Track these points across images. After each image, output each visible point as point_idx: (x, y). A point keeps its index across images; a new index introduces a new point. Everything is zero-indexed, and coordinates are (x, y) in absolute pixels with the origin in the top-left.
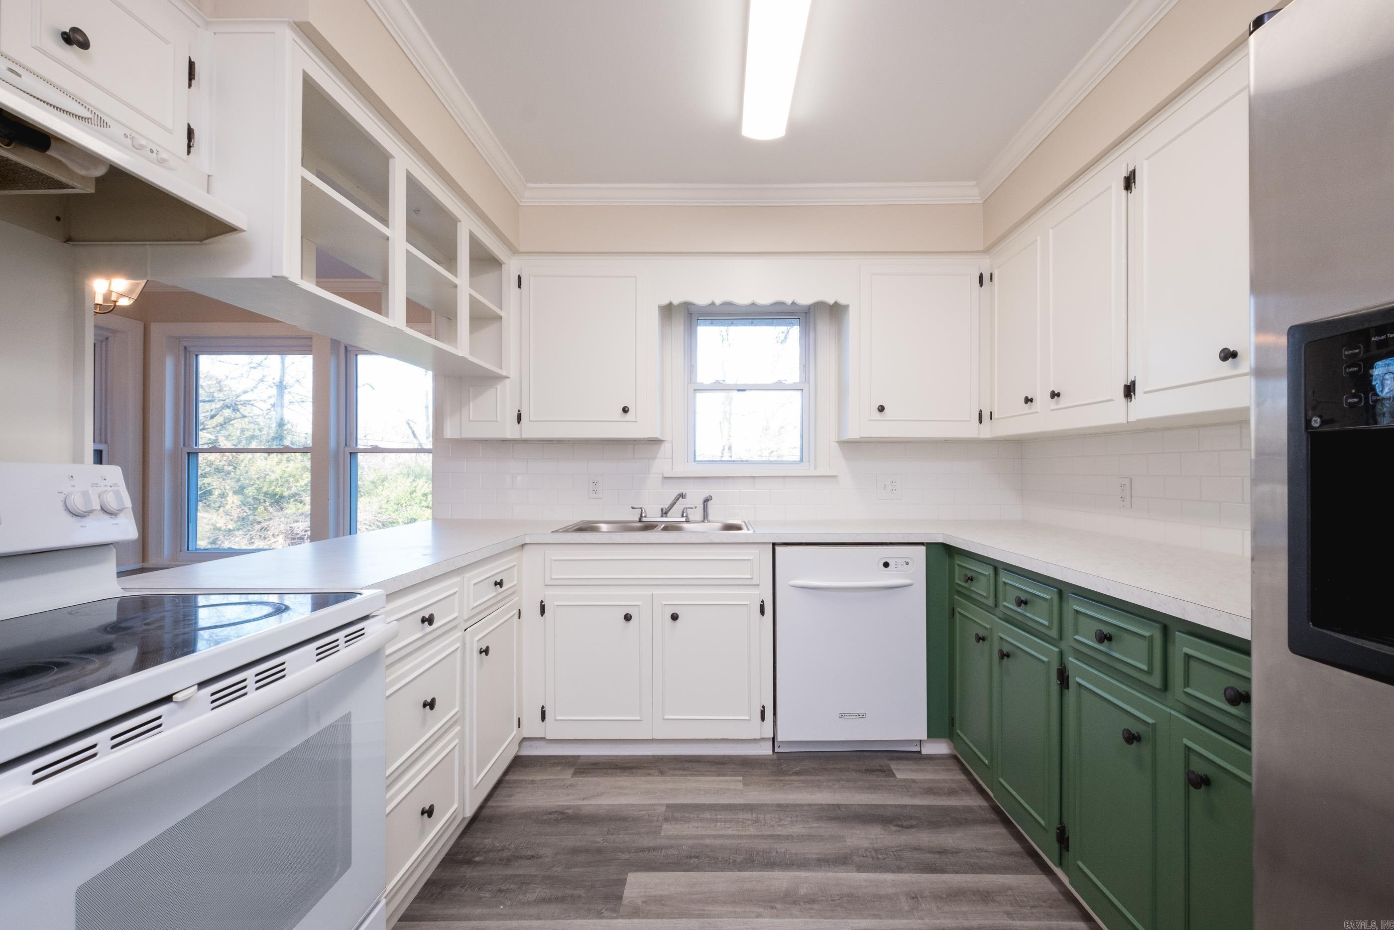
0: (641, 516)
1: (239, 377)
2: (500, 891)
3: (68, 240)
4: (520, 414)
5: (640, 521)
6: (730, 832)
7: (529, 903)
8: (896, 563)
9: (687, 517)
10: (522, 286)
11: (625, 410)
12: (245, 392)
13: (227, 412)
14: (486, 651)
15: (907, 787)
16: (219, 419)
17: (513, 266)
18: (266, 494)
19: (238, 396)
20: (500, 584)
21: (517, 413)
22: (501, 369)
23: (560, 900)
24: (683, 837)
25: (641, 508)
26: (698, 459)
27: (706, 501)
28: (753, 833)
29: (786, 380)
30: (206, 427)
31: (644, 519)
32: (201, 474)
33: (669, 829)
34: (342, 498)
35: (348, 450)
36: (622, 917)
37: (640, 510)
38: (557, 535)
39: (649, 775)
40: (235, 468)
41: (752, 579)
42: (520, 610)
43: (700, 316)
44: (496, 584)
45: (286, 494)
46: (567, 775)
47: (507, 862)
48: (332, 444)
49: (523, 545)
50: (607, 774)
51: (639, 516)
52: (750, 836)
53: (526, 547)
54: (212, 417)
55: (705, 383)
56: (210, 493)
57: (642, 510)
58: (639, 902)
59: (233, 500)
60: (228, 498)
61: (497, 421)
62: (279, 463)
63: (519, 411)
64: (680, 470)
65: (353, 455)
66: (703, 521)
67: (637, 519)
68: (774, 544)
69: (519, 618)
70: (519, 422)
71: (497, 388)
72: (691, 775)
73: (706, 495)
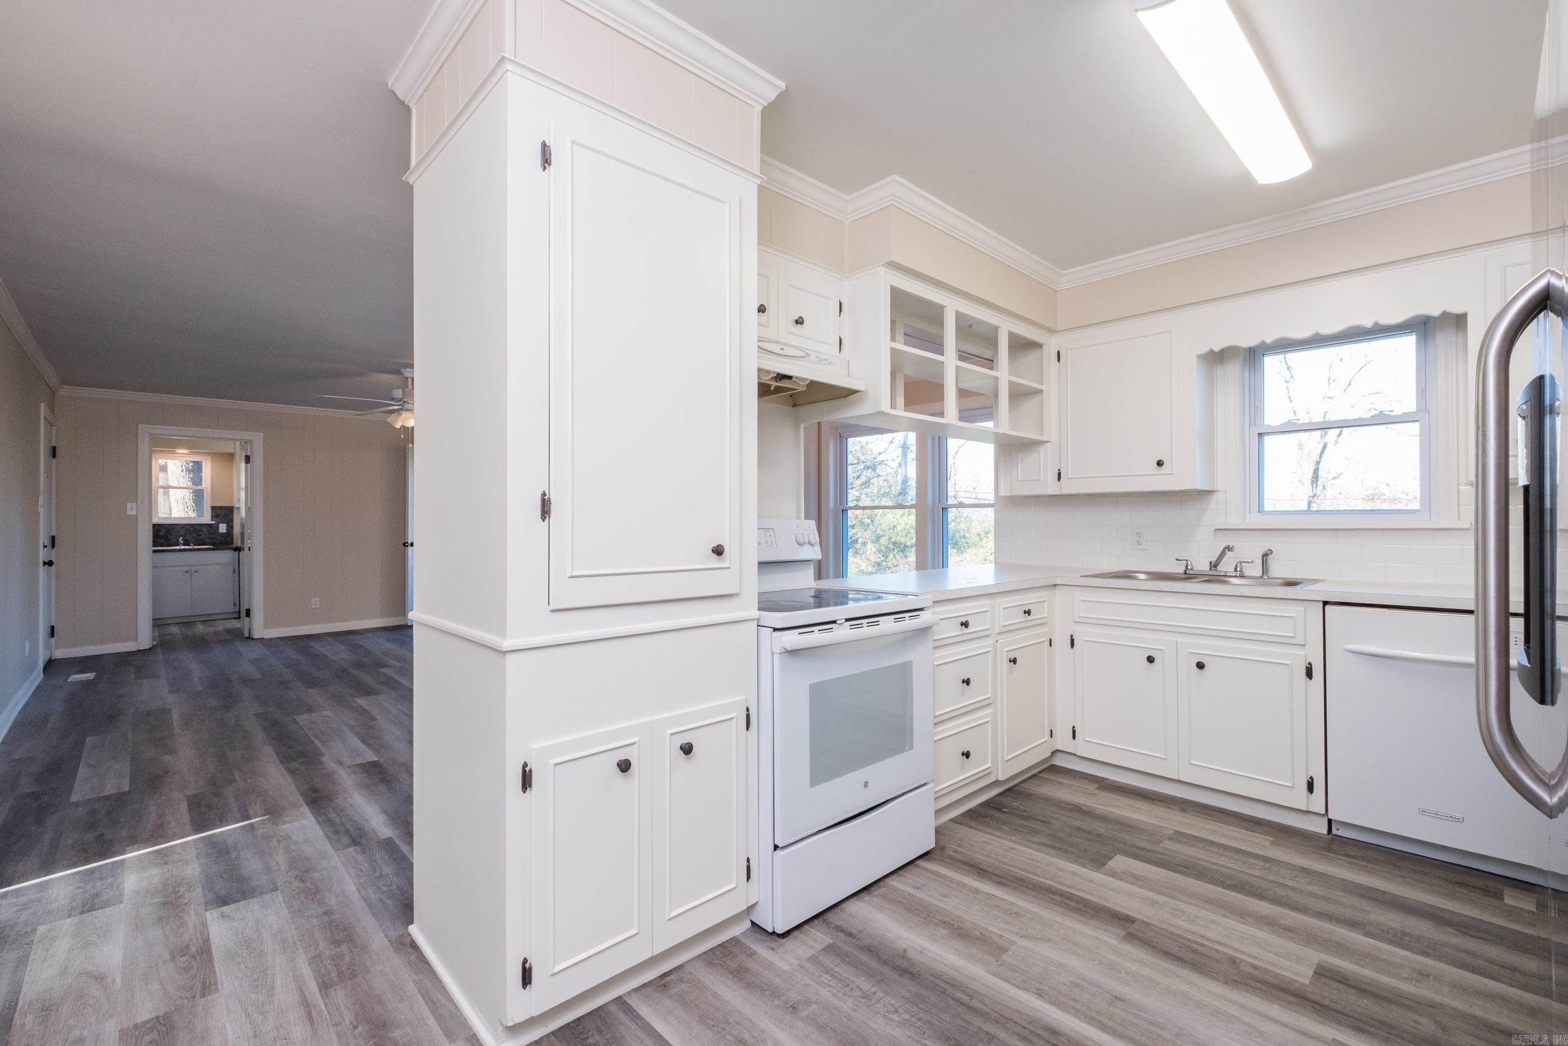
0: (1187, 568)
1: (875, 441)
2: (1016, 830)
3: (795, 406)
4: (1060, 473)
5: (1185, 573)
6: (1231, 866)
7: (1034, 842)
8: (1516, 639)
9: (1241, 571)
10: (1061, 360)
11: (1160, 463)
12: (880, 454)
13: (869, 473)
14: (1014, 661)
15: (1513, 913)
16: (863, 479)
17: (1052, 344)
18: (894, 543)
19: (875, 459)
20: (1028, 612)
21: (1057, 472)
22: (1042, 436)
23: (1054, 848)
24: (1180, 853)
25: (1186, 560)
26: (1267, 507)
27: (1265, 555)
28: (1257, 875)
29: (1392, 411)
30: (854, 486)
31: (1188, 572)
32: (851, 526)
33: (1168, 845)
34: (937, 543)
35: (941, 506)
36: (1101, 873)
37: (1186, 562)
38: (1084, 579)
39: (1170, 808)
40: (872, 521)
41: (1294, 637)
42: (1050, 639)
43: (1267, 351)
44: (1025, 612)
45: (908, 544)
46: (1092, 788)
47: (1026, 818)
48: (930, 501)
49: (1055, 585)
50: (1127, 797)
51: (1184, 568)
52: (1257, 877)
53: (1057, 587)
54: (858, 477)
55: (1273, 424)
56: (856, 541)
57: (1187, 562)
58: (1119, 871)
59: (871, 547)
60: (868, 546)
61: (1040, 480)
62: (902, 516)
63: (1059, 470)
64: (1234, 521)
65: (944, 509)
66: (1262, 577)
67: (1183, 572)
68: (1325, 603)
69: (1051, 646)
70: (1059, 480)
71: (1040, 452)
72: (1214, 821)
73: (1265, 549)
